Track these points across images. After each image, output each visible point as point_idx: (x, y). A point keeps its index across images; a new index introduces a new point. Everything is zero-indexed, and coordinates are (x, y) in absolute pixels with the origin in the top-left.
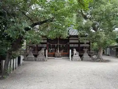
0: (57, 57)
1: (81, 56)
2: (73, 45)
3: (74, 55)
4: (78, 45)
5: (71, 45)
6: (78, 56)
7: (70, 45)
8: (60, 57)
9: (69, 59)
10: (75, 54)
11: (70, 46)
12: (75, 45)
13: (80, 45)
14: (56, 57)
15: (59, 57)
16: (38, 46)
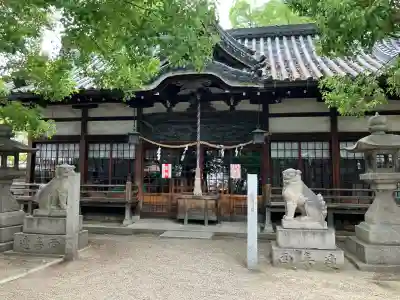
2: (295, 145)
3: (289, 220)
4: (326, 145)
5: (281, 145)
6: (316, 225)
7: (274, 146)
9: (244, 237)
11: (274, 155)
12: (304, 145)
13: (342, 145)
14: (181, 221)
16: (91, 155)
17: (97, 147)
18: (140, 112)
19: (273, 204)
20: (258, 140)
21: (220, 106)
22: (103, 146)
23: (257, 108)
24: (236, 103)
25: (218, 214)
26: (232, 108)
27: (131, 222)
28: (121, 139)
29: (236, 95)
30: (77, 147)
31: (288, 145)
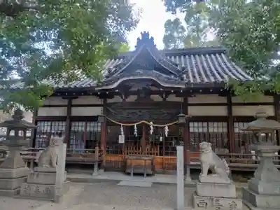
0: (135, 174)
1: (241, 174)
2: (205, 124)
3: (204, 177)
4: (225, 124)
5: (196, 124)
7: (191, 124)
8: (148, 175)
10: (210, 172)
11: (191, 130)
13: (236, 124)
14: (129, 174)
15: (142, 175)
16: (73, 129)
17: (77, 124)
18: (105, 101)
19: (192, 163)
20: (181, 121)
21: (157, 98)
22: (80, 124)
23: (180, 100)
24: (166, 97)
25: (153, 169)
26: (164, 99)
27: (98, 174)
28: (93, 119)
29: (167, 92)
30: (64, 124)
31: (200, 124)
